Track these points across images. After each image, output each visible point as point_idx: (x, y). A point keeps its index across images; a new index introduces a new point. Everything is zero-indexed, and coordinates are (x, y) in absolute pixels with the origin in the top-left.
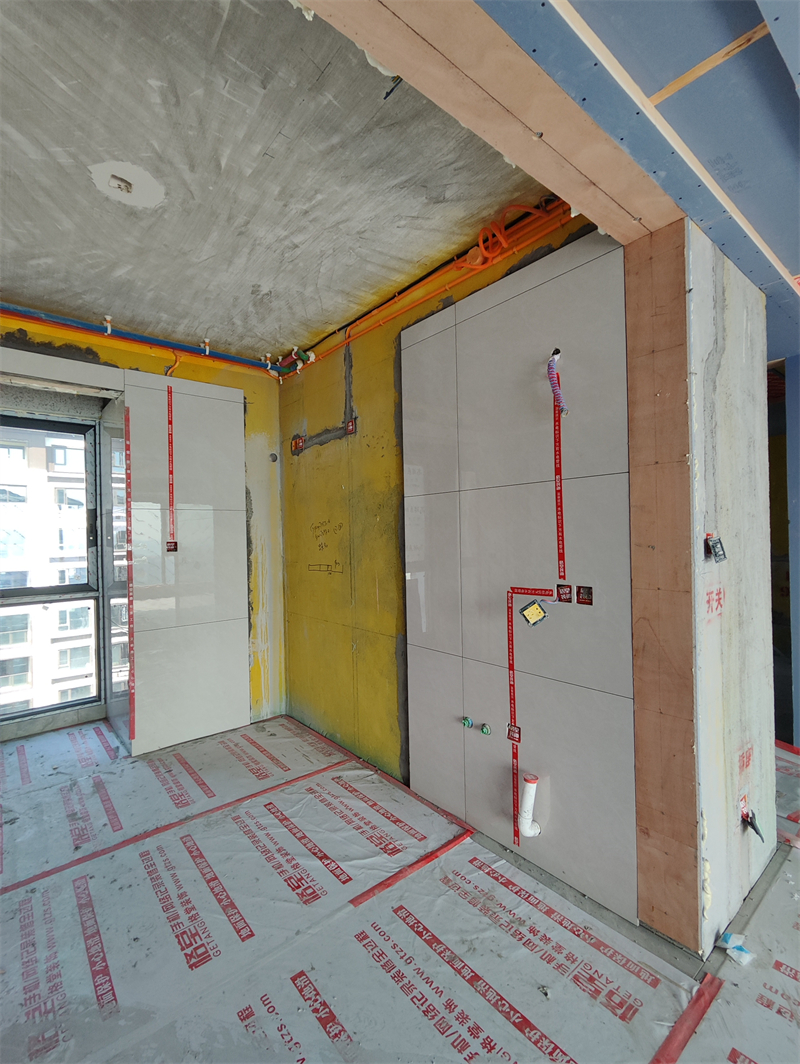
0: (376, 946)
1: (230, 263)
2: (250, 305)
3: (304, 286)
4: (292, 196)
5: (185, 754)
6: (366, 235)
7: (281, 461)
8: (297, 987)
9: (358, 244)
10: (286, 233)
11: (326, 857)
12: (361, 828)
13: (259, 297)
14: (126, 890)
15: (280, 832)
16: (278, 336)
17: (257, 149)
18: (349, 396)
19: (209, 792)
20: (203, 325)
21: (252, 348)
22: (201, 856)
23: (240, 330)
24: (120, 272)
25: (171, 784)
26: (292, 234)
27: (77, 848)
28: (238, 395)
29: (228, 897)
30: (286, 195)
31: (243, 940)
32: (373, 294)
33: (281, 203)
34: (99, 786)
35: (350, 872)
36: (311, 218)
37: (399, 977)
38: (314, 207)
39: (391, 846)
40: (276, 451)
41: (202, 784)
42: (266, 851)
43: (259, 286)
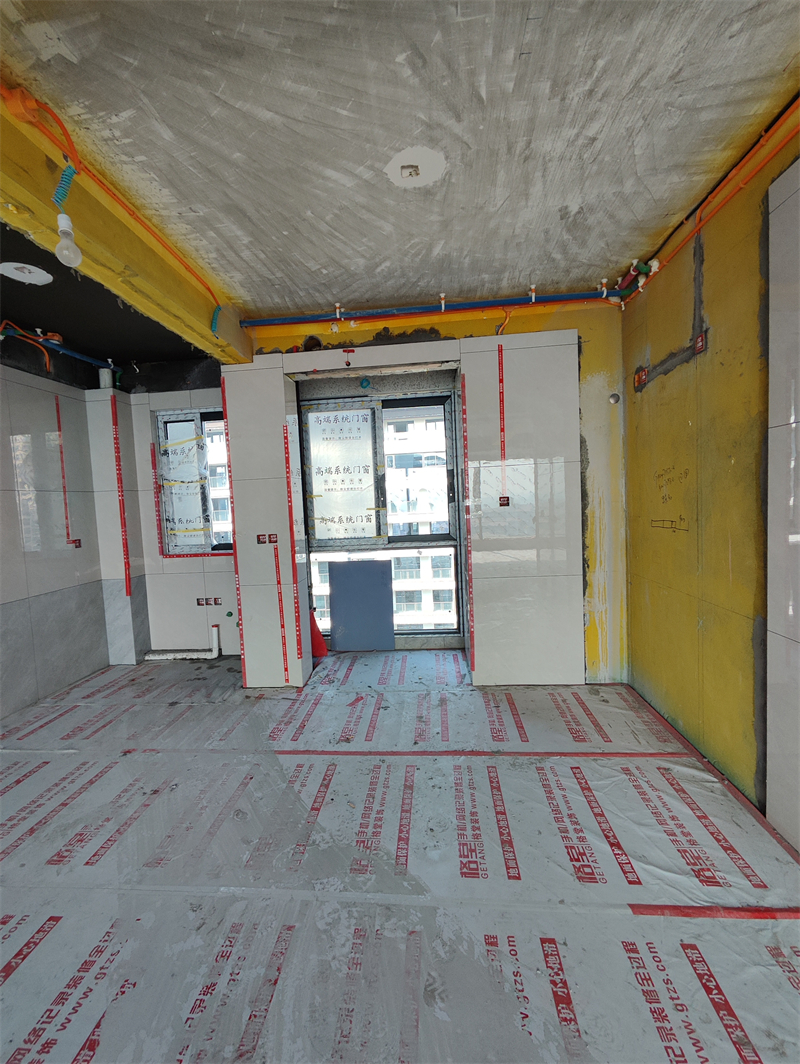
0: (644, 967)
1: (527, 196)
2: (564, 233)
3: (621, 182)
4: (567, 84)
5: (516, 696)
6: (684, 74)
7: (624, 401)
8: (544, 951)
9: (676, 93)
10: (575, 131)
11: (619, 846)
12: (674, 835)
13: (570, 220)
14: (436, 789)
15: (578, 800)
16: (609, 255)
17: (511, 54)
18: (699, 302)
19: (524, 738)
20: (523, 271)
21: (583, 279)
22: (499, 789)
23: (563, 264)
24: (437, 251)
25: (495, 718)
26: (583, 127)
27: (416, 743)
28: (572, 336)
29: (509, 834)
30: (559, 87)
31: (509, 877)
32: (724, 149)
33: (557, 100)
34: (443, 702)
35: (642, 876)
36: (600, 95)
37: (659, 1015)
38: (598, 79)
39: (707, 874)
40: (618, 389)
41: (520, 727)
42: (556, 811)
43: (566, 207)
